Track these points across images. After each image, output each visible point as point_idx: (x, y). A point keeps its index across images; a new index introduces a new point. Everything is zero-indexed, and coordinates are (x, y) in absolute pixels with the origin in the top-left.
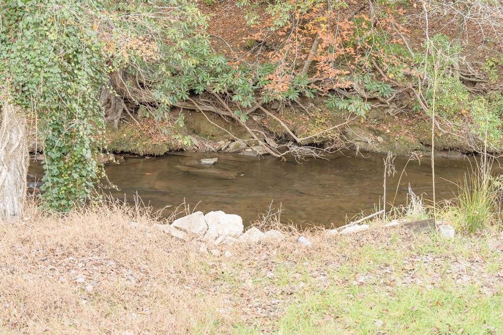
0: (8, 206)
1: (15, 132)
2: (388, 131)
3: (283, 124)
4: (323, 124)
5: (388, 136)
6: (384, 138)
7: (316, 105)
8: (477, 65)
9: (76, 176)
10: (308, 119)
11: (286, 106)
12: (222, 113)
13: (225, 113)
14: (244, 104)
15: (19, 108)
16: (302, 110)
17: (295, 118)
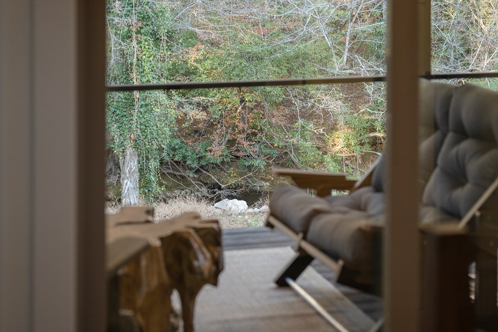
0: (131, 200)
1: (133, 162)
2: (273, 179)
3: (213, 178)
4: (235, 177)
5: (273, 181)
6: (270, 183)
7: (230, 166)
8: (320, 138)
9: (146, 191)
10: (226, 174)
11: (213, 168)
12: (177, 173)
13: (179, 174)
14: (193, 166)
15: (134, 149)
16: (222, 170)
17: (219, 174)
